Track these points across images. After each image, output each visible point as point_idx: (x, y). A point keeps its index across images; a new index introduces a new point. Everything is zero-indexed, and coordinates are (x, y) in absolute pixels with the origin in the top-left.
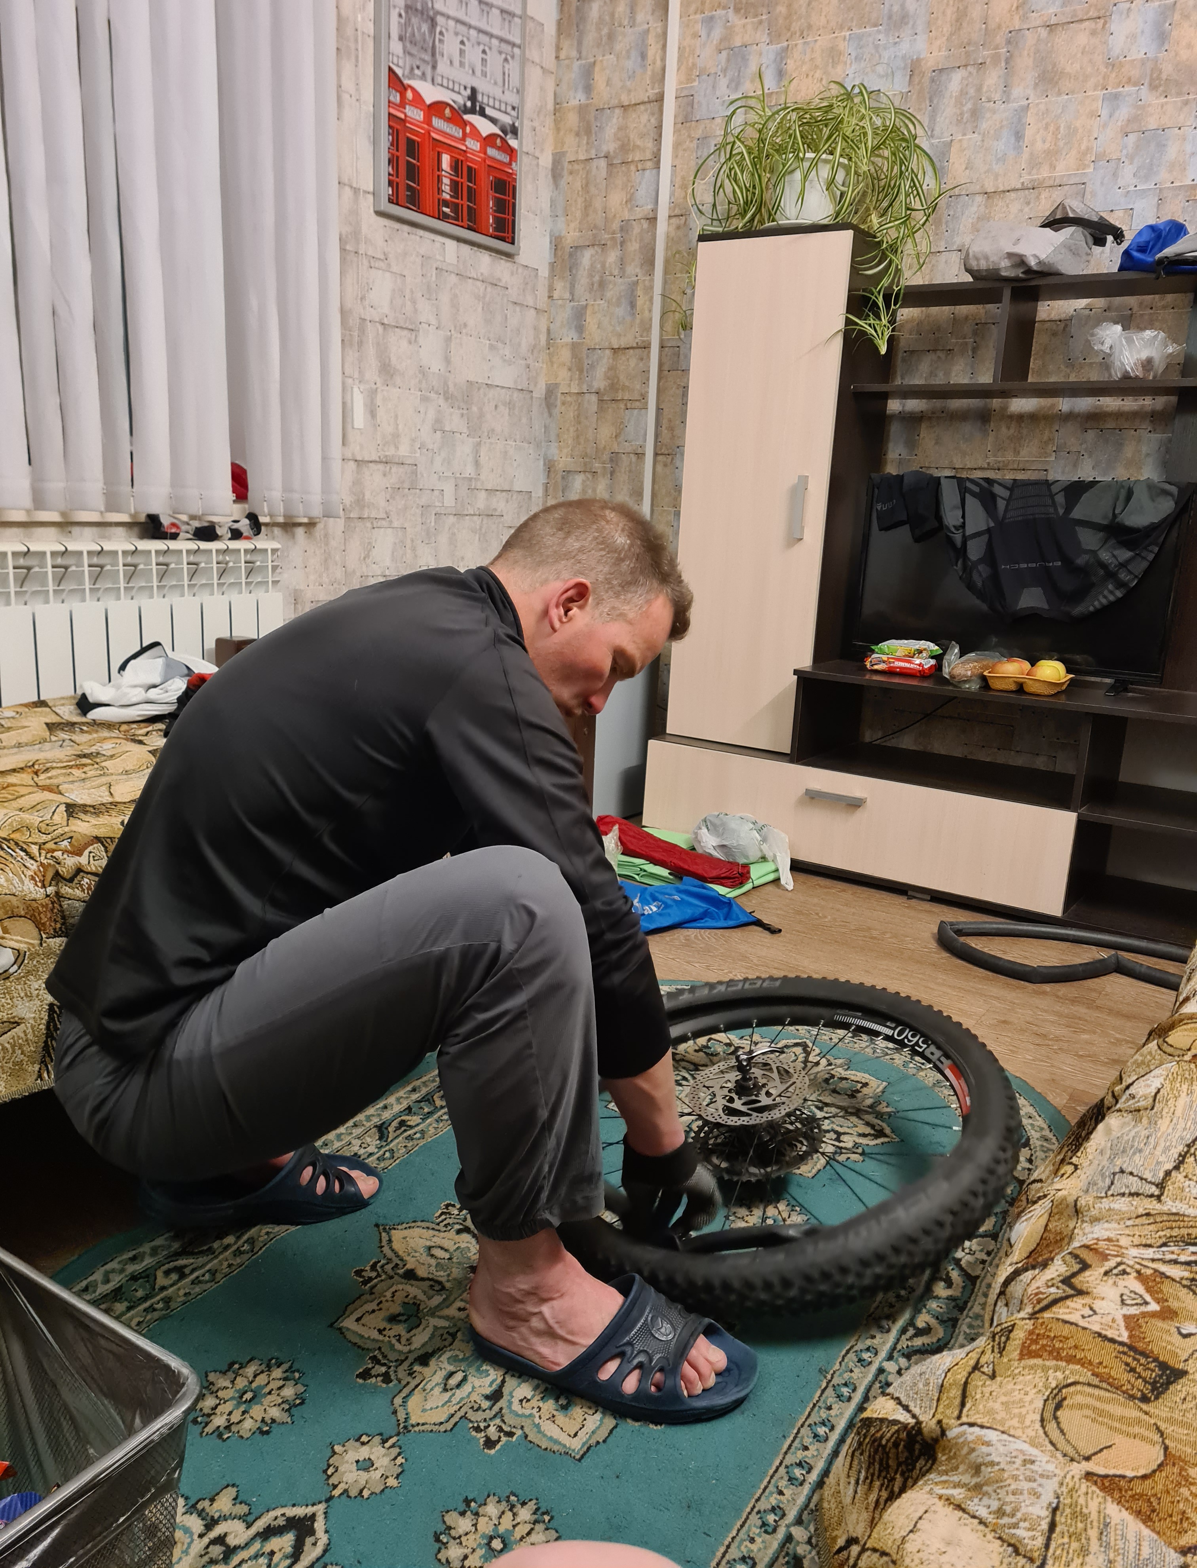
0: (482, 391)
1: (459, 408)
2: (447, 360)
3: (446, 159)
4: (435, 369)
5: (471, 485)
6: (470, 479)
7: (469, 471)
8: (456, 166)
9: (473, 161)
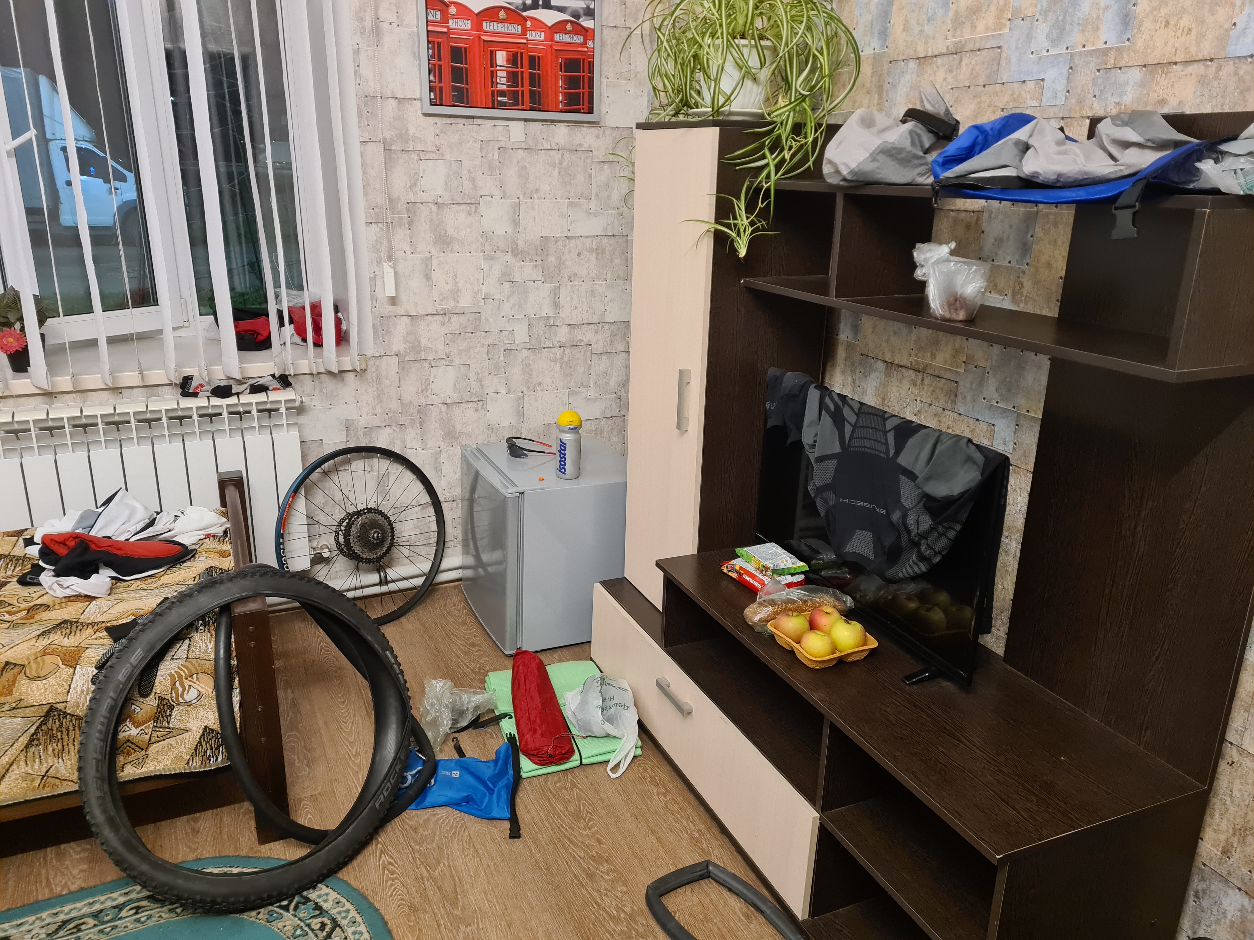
0: (560, 243)
1: (531, 260)
2: (516, 223)
3: (501, 57)
4: (500, 232)
5: (549, 324)
6: (548, 318)
7: (547, 310)
8: (513, 59)
9: (535, 50)
